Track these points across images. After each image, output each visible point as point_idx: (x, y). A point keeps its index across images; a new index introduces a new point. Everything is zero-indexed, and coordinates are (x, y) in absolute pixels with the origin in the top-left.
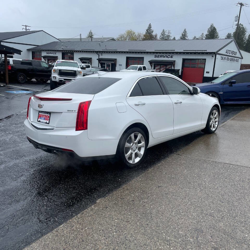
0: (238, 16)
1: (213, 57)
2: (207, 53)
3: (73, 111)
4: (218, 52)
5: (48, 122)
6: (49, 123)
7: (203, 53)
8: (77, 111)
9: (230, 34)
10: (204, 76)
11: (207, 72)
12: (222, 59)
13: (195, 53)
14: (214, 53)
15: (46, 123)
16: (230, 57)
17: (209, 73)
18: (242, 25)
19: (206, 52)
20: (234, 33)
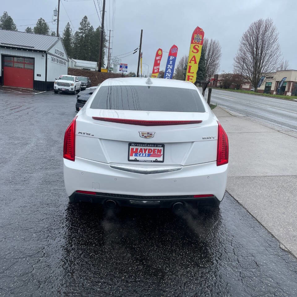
0: (57, 10)
1: (43, 56)
2: (36, 51)
3: (210, 138)
4: (49, 50)
5: (160, 159)
6: (163, 162)
7: (30, 50)
8: (217, 138)
9: (29, 29)
10: (35, 80)
11: (38, 75)
12: (53, 60)
13: (19, 49)
14: (45, 52)
15: (156, 161)
16: (59, 59)
17: (40, 76)
18: (44, 20)
19: (33, 49)
20: (35, 28)
